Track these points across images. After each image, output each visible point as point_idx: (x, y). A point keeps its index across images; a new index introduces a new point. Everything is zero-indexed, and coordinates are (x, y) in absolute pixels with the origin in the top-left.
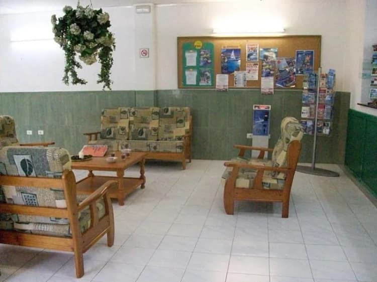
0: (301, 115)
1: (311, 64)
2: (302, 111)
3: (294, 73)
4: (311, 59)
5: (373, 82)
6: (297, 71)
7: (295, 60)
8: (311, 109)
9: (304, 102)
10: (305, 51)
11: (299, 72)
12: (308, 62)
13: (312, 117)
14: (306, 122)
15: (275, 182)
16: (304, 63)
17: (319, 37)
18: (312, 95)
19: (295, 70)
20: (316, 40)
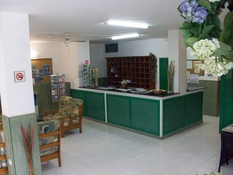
0: (51, 94)
1: (49, 70)
2: (52, 92)
3: (43, 76)
4: (49, 69)
5: (84, 79)
6: (44, 74)
7: (42, 70)
8: (55, 91)
9: (52, 88)
10: (46, 65)
11: (45, 75)
12: (47, 70)
13: (57, 94)
14: (54, 97)
15: (76, 121)
16: (46, 71)
17: (51, 59)
18: (56, 85)
19: (43, 74)
20: (50, 60)
